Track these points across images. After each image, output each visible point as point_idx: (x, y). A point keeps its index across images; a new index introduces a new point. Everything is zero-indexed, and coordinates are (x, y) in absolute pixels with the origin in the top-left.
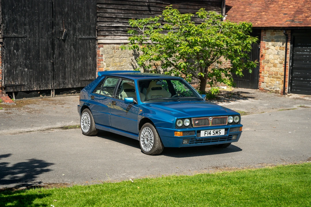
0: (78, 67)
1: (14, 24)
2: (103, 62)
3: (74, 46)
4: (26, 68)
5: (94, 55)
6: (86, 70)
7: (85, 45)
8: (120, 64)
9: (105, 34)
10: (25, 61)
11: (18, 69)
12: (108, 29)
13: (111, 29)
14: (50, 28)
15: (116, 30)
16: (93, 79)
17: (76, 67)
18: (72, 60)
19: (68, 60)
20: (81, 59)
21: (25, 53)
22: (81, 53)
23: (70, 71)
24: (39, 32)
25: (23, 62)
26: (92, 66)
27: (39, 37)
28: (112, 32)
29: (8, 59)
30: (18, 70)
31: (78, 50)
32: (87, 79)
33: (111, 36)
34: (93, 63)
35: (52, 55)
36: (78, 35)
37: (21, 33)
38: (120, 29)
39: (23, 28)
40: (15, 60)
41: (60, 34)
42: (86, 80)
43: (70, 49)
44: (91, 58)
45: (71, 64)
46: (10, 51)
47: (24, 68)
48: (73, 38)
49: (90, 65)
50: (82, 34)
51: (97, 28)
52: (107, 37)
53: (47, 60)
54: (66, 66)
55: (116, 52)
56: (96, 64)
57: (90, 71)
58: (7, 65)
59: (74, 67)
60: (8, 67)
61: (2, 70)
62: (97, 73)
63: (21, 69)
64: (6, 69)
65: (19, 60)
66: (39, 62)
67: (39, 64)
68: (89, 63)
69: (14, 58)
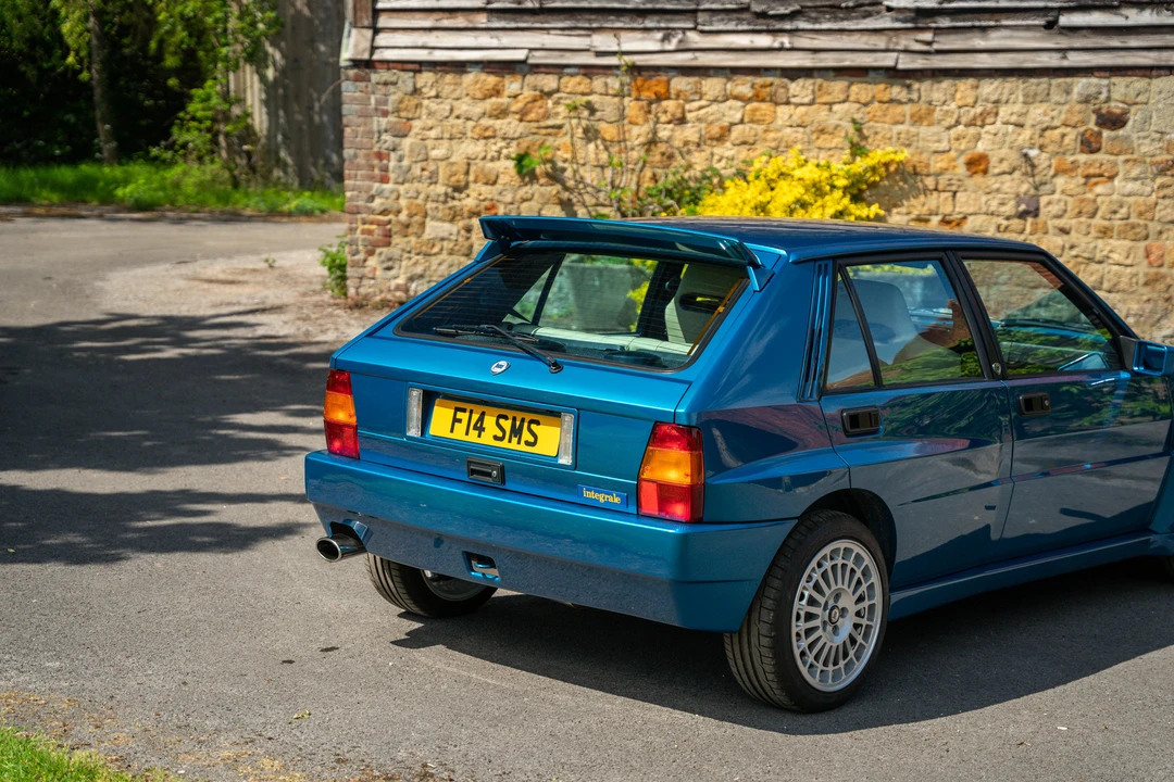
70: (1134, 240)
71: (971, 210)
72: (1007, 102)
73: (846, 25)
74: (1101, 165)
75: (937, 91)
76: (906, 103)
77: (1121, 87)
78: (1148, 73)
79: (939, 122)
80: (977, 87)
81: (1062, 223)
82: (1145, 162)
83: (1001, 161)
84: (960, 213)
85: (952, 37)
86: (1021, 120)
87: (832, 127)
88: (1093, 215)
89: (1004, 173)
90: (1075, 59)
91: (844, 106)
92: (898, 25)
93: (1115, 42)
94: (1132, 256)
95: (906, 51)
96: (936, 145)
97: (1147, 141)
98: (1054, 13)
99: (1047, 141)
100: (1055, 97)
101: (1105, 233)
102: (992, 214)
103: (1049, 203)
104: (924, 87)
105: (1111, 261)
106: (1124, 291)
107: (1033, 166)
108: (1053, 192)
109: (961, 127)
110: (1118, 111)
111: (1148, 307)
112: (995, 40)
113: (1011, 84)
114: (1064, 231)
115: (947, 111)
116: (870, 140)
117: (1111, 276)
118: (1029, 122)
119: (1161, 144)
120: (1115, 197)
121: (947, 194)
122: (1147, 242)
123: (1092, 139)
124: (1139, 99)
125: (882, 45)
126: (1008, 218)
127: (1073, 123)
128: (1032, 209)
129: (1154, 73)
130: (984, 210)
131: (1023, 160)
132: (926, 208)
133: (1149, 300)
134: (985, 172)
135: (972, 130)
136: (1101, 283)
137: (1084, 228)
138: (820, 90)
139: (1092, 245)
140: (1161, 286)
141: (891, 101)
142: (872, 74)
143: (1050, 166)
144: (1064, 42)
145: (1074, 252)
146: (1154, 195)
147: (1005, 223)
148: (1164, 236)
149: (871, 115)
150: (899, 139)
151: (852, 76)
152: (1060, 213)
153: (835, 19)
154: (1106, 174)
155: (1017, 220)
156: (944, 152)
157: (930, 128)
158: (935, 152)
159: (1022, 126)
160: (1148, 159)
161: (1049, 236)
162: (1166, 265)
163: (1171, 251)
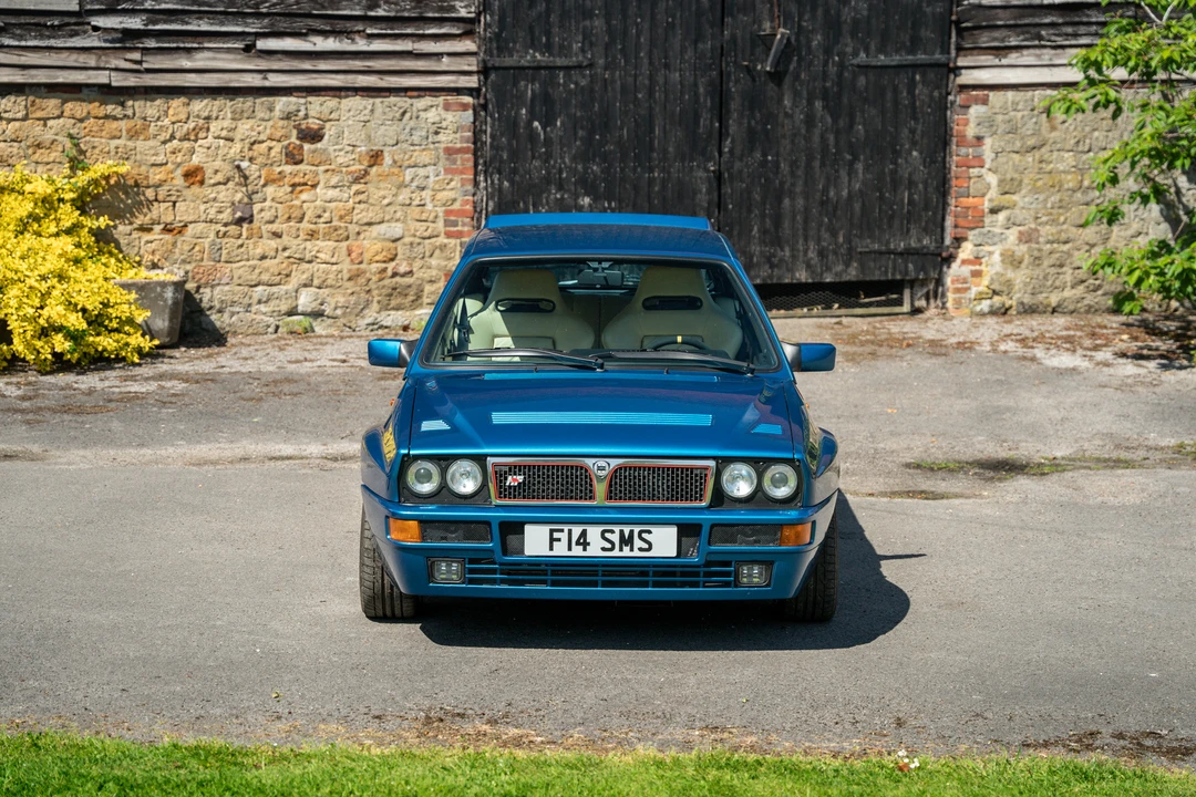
0: (845, 193)
1: (534, 13)
2: (984, 171)
3: (825, 96)
4: (587, 194)
5: (940, 139)
6: (891, 208)
7: (889, 95)
8: (1082, 181)
9: (1003, 40)
10: (580, 167)
11: (547, 198)
12: (1022, 16)
13: (1039, 16)
14: (707, 27)
15: (1068, 19)
16: (924, 247)
17: (838, 194)
18: (817, 164)
19: (796, 161)
20: (862, 157)
21: (581, 133)
22: (866, 131)
23: (807, 210)
24: (652, 43)
25: (573, 171)
26: (926, 189)
27: (651, 63)
28: (1043, 33)
29: (501, 157)
30: (548, 203)
31: (852, 117)
32: (892, 246)
33: (1037, 51)
34: (929, 173)
35: (715, 142)
36: (849, 50)
37: (564, 50)
38: (1088, 16)
39: (577, 29)
40: (536, 163)
41: (758, 50)
42: (890, 252)
43: (807, 116)
44: (921, 153)
45: (809, 179)
46: (510, 126)
47: (576, 196)
48: (826, 64)
49: (911, 184)
50: (873, 47)
51: (954, 18)
52: (1013, 58)
53: (692, 160)
54: (787, 186)
55: (1060, 127)
56: (949, 180)
57: (909, 212)
58: (496, 182)
59: (825, 191)
60: (500, 190)
61: (474, 202)
62: (949, 222)
63: (562, 198)
64: (492, 198)
65: (552, 162)
66: (651, 170)
67: (651, 182)
68: (907, 175)
69: (530, 153)
70: (337, 241)
71: (191, 218)
72: (217, 118)
73: (52, 42)
74: (305, 174)
75: (151, 108)
76: (121, 119)
77: (317, 106)
78: (338, 93)
79: (155, 136)
80: (189, 104)
81: (275, 227)
82: (341, 172)
83: (216, 172)
84: (180, 222)
85: (159, 57)
86: (231, 134)
87: (50, 141)
88: (301, 220)
89: (219, 183)
90: (275, 80)
91: (58, 122)
92: (104, 45)
93: (307, 65)
94: (336, 255)
95: (117, 69)
96: (154, 158)
97: (342, 153)
98: (252, 38)
99: (255, 154)
100: (260, 114)
101: (312, 235)
102: (211, 221)
103: (262, 210)
104: (138, 106)
105: (319, 260)
106: (331, 286)
107: (246, 178)
108: (265, 200)
109: (175, 142)
110: (316, 127)
111: (353, 299)
112: (200, 60)
113: (220, 102)
114: (277, 235)
115: (161, 127)
116: (88, 154)
117: (319, 274)
118: (238, 136)
119: (354, 156)
120: (318, 203)
121: (167, 204)
122: (347, 243)
123: (295, 152)
124: (332, 116)
125: (93, 63)
126: (226, 225)
127: (277, 138)
128: (247, 216)
129: (343, 94)
130: (203, 218)
131: (236, 171)
132: (148, 217)
133: (353, 293)
134: (202, 183)
135: (186, 145)
136: (312, 280)
137: (294, 231)
138: (32, 106)
139: (302, 246)
140: (362, 280)
141: (106, 117)
142: (85, 91)
143: (260, 177)
144: (263, 64)
145: (286, 254)
146: (351, 200)
147: (223, 229)
148: (362, 236)
149: (87, 130)
150: (117, 153)
151: (65, 92)
152: (272, 219)
153: (42, 37)
154: (309, 183)
155: (234, 227)
156: (161, 165)
157: (147, 142)
158: (153, 165)
159: (232, 141)
160: (344, 169)
161: (264, 241)
162: (365, 262)
163: (368, 249)
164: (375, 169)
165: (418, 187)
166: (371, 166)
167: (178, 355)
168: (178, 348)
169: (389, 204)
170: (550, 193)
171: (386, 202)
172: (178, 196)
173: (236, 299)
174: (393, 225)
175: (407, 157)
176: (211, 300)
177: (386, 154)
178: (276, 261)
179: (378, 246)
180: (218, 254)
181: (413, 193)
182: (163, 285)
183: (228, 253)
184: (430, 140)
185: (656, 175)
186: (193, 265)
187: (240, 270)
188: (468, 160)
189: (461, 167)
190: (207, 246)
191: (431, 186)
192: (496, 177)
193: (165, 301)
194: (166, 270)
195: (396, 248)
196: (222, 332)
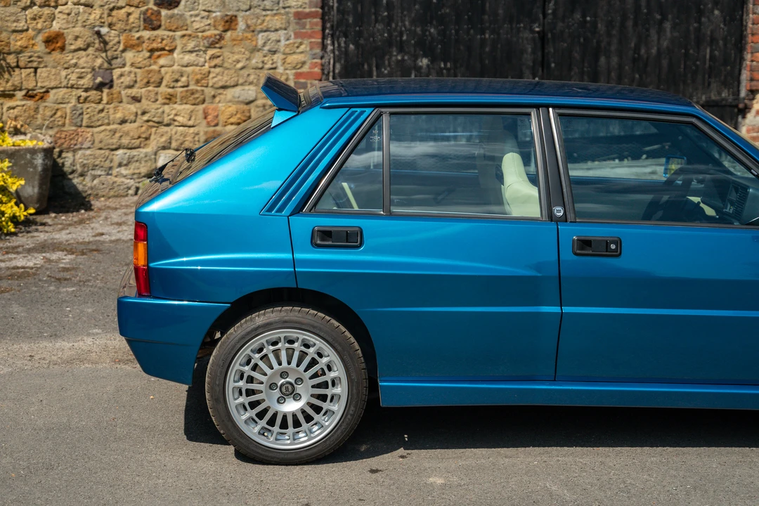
0: (654, 51)
4: (425, 56)
6: (695, 64)
10: (419, 30)
11: (389, 60)
16: (723, 99)
17: (648, 52)
18: (630, 23)
19: (612, 21)
20: (670, 16)
23: (621, 67)
25: (412, 34)
26: (725, 45)
29: (347, 20)
30: (389, 65)
34: (729, 30)
35: (539, 4)
40: (379, 26)
44: (722, 12)
47: (416, 57)
49: (713, 40)
53: (519, 22)
54: (603, 45)
56: (745, 36)
57: (710, 67)
58: (343, 45)
59: (637, 49)
60: (346, 52)
61: (322, 65)
62: (745, 75)
63: (403, 60)
64: (339, 61)
65: (393, 25)
66: (483, 33)
67: (483, 41)
68: (709, 33)
69: (373, 17)
70: (194, 104)
71: (53, 84)
74: (163, 40)
79: (15, 2)
81: (134, 92)
82: (197, 37)
83: (76, 38)
84: (42, 87)
88: (159, 84)
89: (80, 49)
94: (193, 118)
96: (15, 24)
97: (198, 19)
99: (115, 20)
101: (170, 99)
102: (72, 87)
103: (121, 75)
105: (176, 123)
107: (105, 43)
108: (124, 65)
109: (35, 7)
114: (137, 100)
117: (177, 136)
118: (97, 3)
119: (209, 22)
120: (176, 67)
121: (29, 70)
122: (204, 106)
123: (153, 18)
126: (86, 90)
127: (135, 3)
128: (107, 81)
130: (64, 84)
131: (96, 36)
132: (10, 84)
134: (63, 49)
135: (46, 11)
136: (170, 143)
137: (152, 95)
139: (160, 110)
143: (119, 42)
145: (145, 118)
146: (207, 64)
147: (84, 94)
148: (217, 99)
152: (132, 84)
154: (167, 48)
155: (95, 92)
156: (22, 31)
157: (7, 9)
158: (14, 31)
159: (92, 7)
160: (200, 34)
161: (124, 105)
162: (221, 123)
163: (223, 111)
164: (229, 34)
165: (270, 51)
166: (225, 31)
167: (49, 221)
168: (48, 213)
169: (243, 68)
170: (391, 56)
171: (239, 65)
172: (40, 62)
173: (97, 163)
174: (247, 88)
175: (259, 21)
176: (73, 164)
177: (240, 19)
178: (136, 125)
179: (233, 108)
180: (79, 119)
181: (265, 56)
182: (33, 151)
183: (89, 118)
184: (281, 5)
185: (487, 36)
186: (56, 130)
187: (100, 133)
188: (316, 24)
189: (309, 31)
190: (68, 111)
191: (282, 50)
192: (343, 40)
193: (35, 167)
194: (29, 135)
195: (249, 111)
196: (84, 195)
